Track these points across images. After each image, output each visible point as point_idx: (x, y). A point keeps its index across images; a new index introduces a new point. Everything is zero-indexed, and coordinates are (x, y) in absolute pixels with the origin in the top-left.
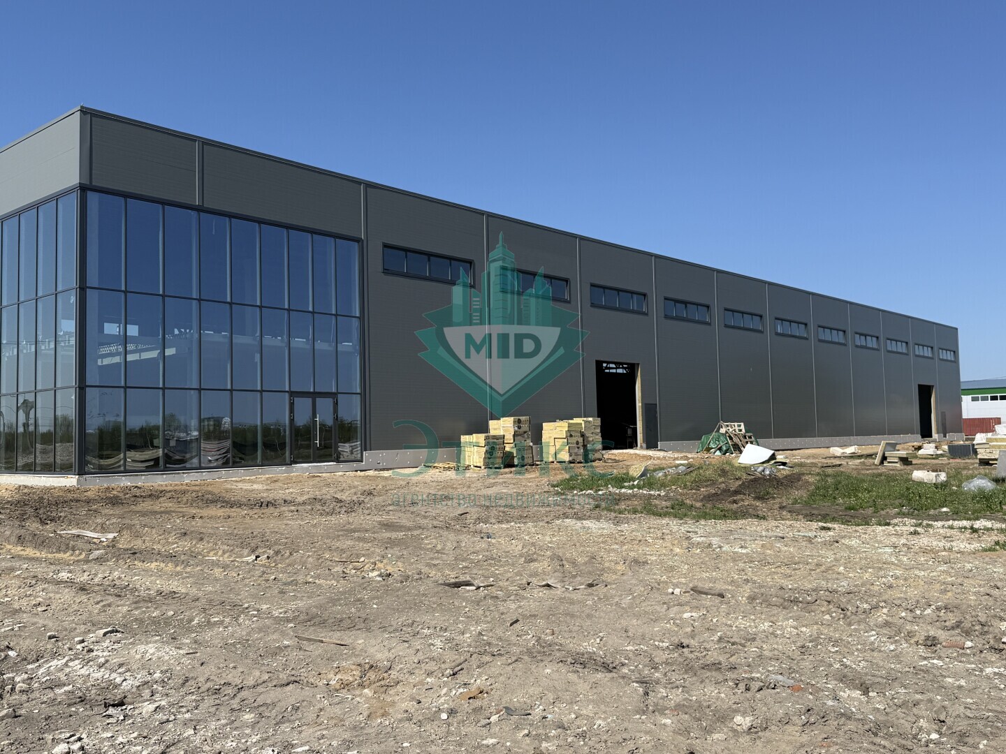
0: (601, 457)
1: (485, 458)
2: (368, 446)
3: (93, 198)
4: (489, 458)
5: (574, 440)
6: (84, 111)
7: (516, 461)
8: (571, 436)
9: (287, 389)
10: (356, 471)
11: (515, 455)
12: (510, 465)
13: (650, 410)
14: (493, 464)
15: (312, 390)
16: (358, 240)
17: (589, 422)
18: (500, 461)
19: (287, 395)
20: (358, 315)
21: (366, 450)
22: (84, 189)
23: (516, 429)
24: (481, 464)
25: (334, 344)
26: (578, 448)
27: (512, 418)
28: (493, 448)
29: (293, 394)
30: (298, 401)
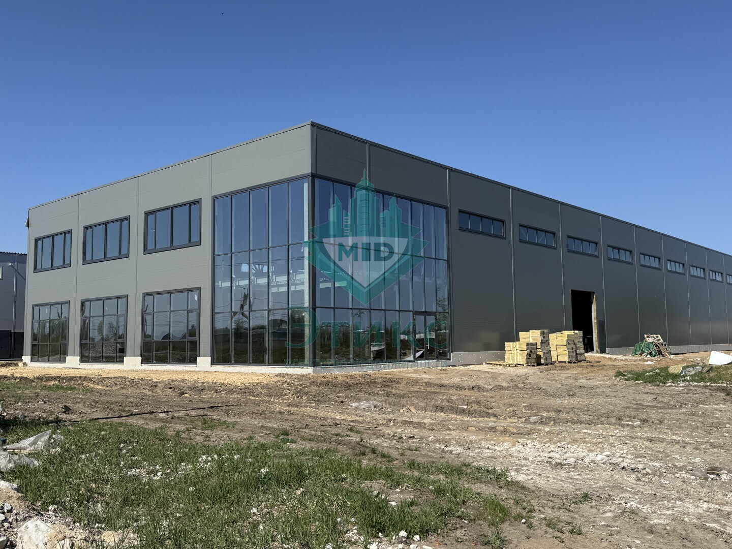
0: (584, 359)
1: (526, 359)
2: (453, 350)
3: (317, 181)
4: (529, 359)
5: (570, 346)
6: (313, 125)
7: (543, 361)
8: (569, 344)
9: (411, 309)
10: (449, 366)
11: (542, 357)
12: (539, 364)
13: (601, 325)
14: (531, 363)
15: (423, 310)
16: (445, 208)
17: (576, 333)
18: (534, 360)
19: (411, 313)
20: (446, 258)
21: (452, 352)
22: (314, 176)
23: (542, 338)
24: (524, 363)
25: (434, 279)
26: (573, 352)
27: (540, 331)
28: (531, 352)
29: (415, 313)
30: (417, 317)
